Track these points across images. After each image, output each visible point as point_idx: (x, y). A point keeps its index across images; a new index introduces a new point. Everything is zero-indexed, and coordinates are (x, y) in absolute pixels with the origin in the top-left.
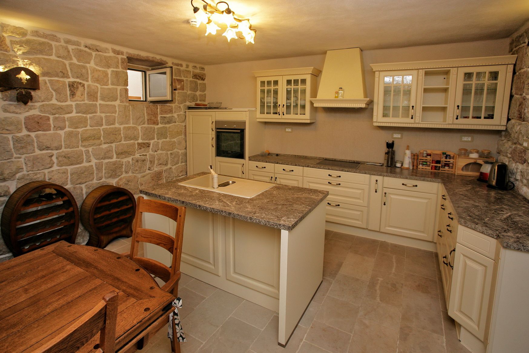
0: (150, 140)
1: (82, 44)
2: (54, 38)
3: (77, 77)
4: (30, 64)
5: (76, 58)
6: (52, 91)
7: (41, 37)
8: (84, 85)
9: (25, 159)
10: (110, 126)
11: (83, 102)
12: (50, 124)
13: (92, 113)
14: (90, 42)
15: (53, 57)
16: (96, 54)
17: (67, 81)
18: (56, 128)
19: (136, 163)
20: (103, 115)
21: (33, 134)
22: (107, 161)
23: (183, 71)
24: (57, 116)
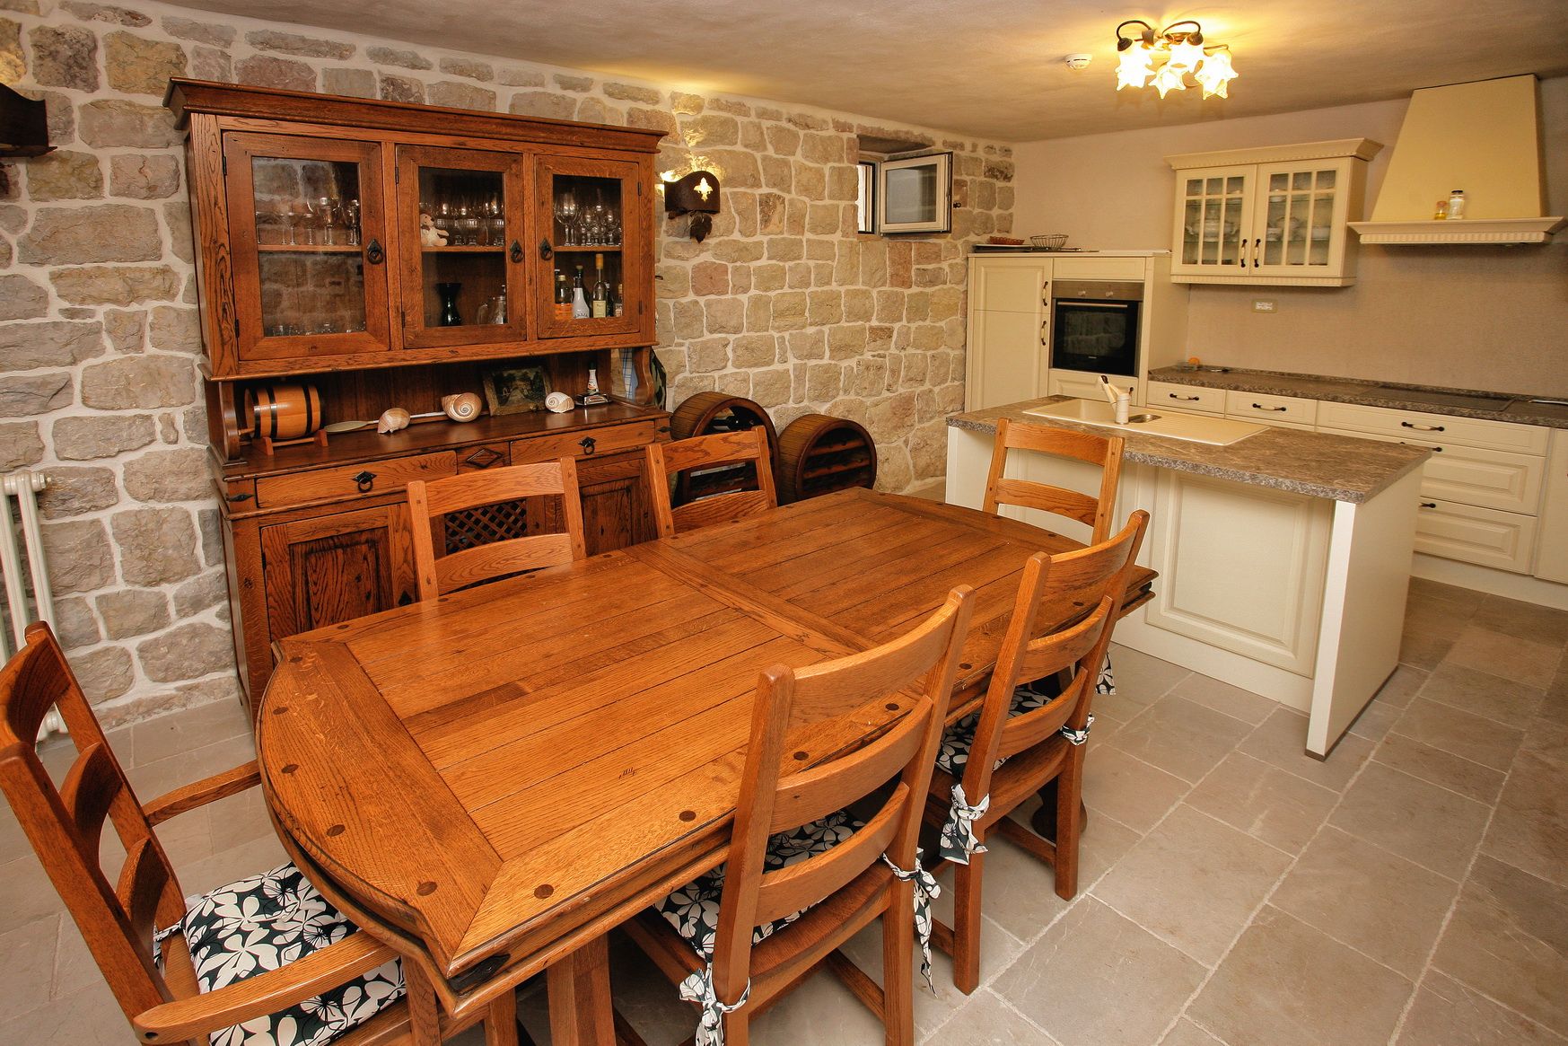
0: (892, 321)
1: (785, 116)
2: (741, 109)
3: (775, 185)
4: (708, 164)
5: (773, 146)
6: (736, 215)
7: (723, 109)
8: (784, 201)
9: (689, 348)
10: (822, 288)
11: (780, 236)
12: (727, 281)
13: (795, 259)
14: (797, 110)
15: (739, 148)
16: (805, 135)
17: (758, 193)
18: (735, 292)
19: (866, 373)
20: (812, 263)
21: (702, 300)
22: (813, 362)
23: (965, 160)
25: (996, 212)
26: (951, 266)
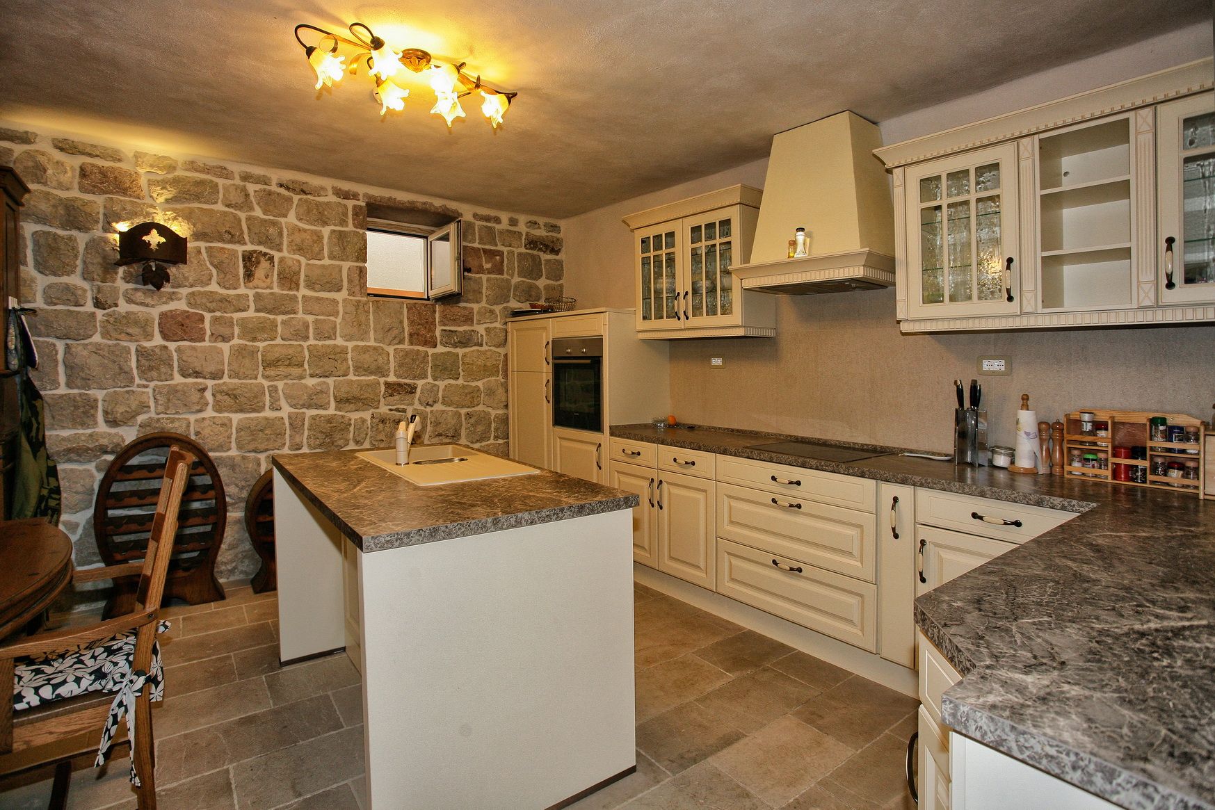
0: (414, 378)
1: (274, 182)
2: (223, 172)
3: (260, 243)
4: (175, 219)
5: (261, 207)
6: (211, 268)
7: (200, 171)
8: (271, 259)
9: (154, 390)
10: (324, 342)
11: (268, 291)
12: (203, 329)
13: (287, 313)
14: (288, 176)
15: (219, 207)
16: (300, 200)
17: (240, 249)
18: (217, 337)
19: (381, 426)
20: (310, 319)
21: (172, 346)
22: (314, 412)
23: (501, 232)
24: (218, 314)
25: (542, 283)
26: (488, 330)
